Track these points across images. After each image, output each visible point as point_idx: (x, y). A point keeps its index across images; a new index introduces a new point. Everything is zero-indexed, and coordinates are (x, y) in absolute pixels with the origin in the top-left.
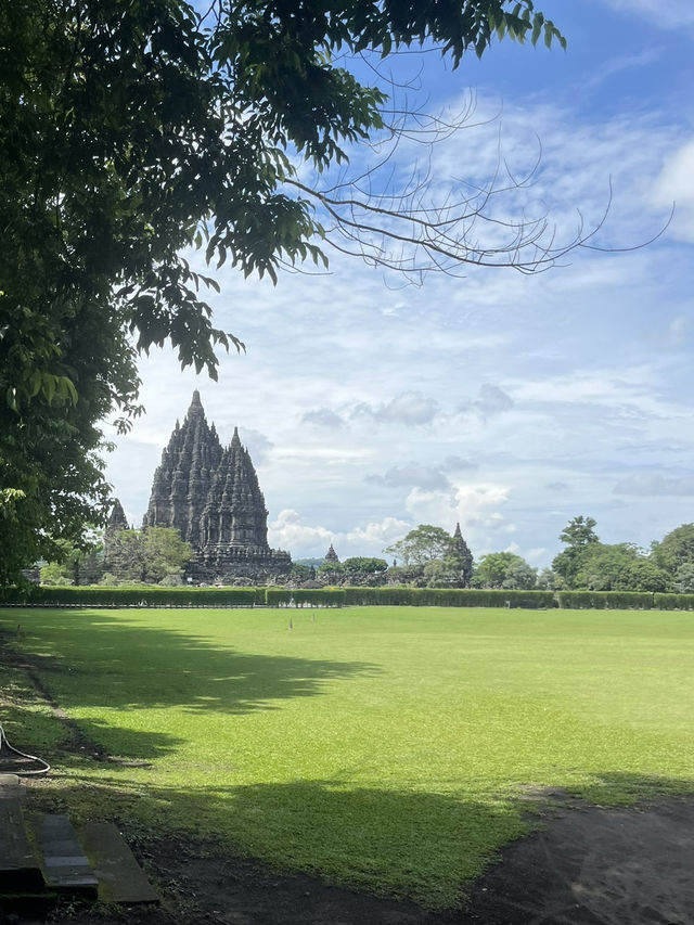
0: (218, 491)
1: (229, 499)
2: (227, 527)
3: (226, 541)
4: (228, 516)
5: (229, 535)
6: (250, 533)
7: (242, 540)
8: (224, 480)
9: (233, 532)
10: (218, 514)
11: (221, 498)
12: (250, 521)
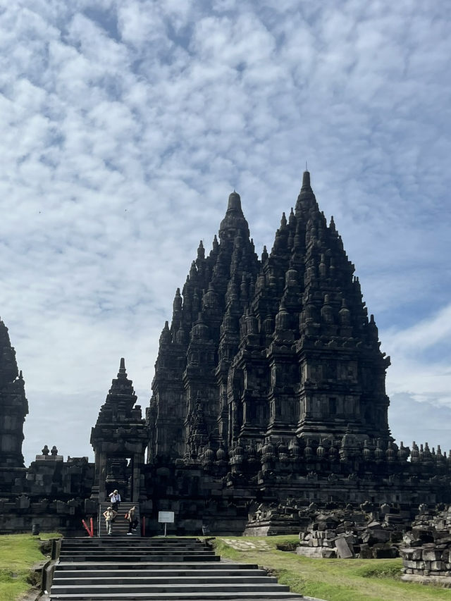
0: (267, 308)
1: (292, 323)
2: (288, 392)
3: (287, 425)
4: (290, 362)
5: (295, 411)
6: (348, 404)
7: (328, 419)
8: (280, 284)
9: (304, 403)
10: (265, 363)
11: (273, 324)
12: (346, 374)
